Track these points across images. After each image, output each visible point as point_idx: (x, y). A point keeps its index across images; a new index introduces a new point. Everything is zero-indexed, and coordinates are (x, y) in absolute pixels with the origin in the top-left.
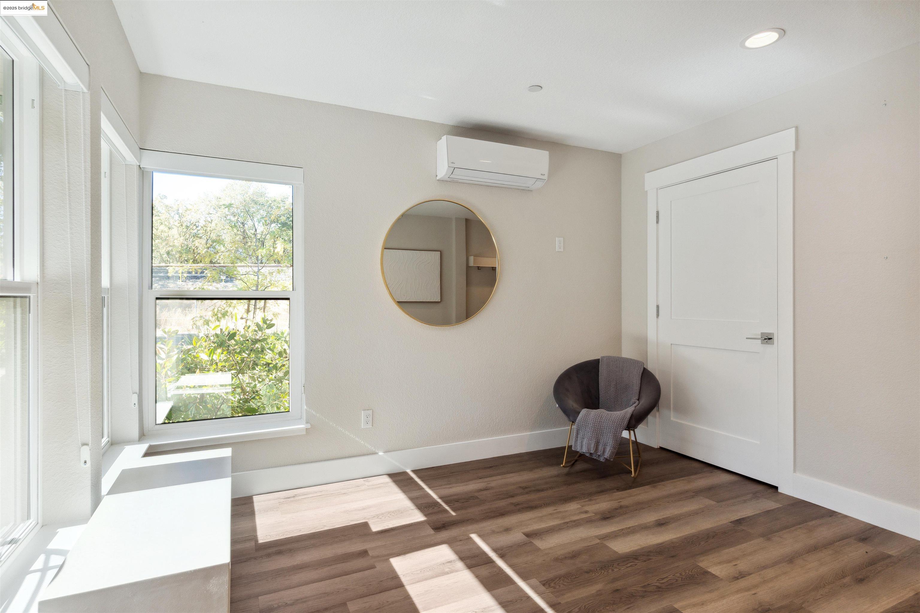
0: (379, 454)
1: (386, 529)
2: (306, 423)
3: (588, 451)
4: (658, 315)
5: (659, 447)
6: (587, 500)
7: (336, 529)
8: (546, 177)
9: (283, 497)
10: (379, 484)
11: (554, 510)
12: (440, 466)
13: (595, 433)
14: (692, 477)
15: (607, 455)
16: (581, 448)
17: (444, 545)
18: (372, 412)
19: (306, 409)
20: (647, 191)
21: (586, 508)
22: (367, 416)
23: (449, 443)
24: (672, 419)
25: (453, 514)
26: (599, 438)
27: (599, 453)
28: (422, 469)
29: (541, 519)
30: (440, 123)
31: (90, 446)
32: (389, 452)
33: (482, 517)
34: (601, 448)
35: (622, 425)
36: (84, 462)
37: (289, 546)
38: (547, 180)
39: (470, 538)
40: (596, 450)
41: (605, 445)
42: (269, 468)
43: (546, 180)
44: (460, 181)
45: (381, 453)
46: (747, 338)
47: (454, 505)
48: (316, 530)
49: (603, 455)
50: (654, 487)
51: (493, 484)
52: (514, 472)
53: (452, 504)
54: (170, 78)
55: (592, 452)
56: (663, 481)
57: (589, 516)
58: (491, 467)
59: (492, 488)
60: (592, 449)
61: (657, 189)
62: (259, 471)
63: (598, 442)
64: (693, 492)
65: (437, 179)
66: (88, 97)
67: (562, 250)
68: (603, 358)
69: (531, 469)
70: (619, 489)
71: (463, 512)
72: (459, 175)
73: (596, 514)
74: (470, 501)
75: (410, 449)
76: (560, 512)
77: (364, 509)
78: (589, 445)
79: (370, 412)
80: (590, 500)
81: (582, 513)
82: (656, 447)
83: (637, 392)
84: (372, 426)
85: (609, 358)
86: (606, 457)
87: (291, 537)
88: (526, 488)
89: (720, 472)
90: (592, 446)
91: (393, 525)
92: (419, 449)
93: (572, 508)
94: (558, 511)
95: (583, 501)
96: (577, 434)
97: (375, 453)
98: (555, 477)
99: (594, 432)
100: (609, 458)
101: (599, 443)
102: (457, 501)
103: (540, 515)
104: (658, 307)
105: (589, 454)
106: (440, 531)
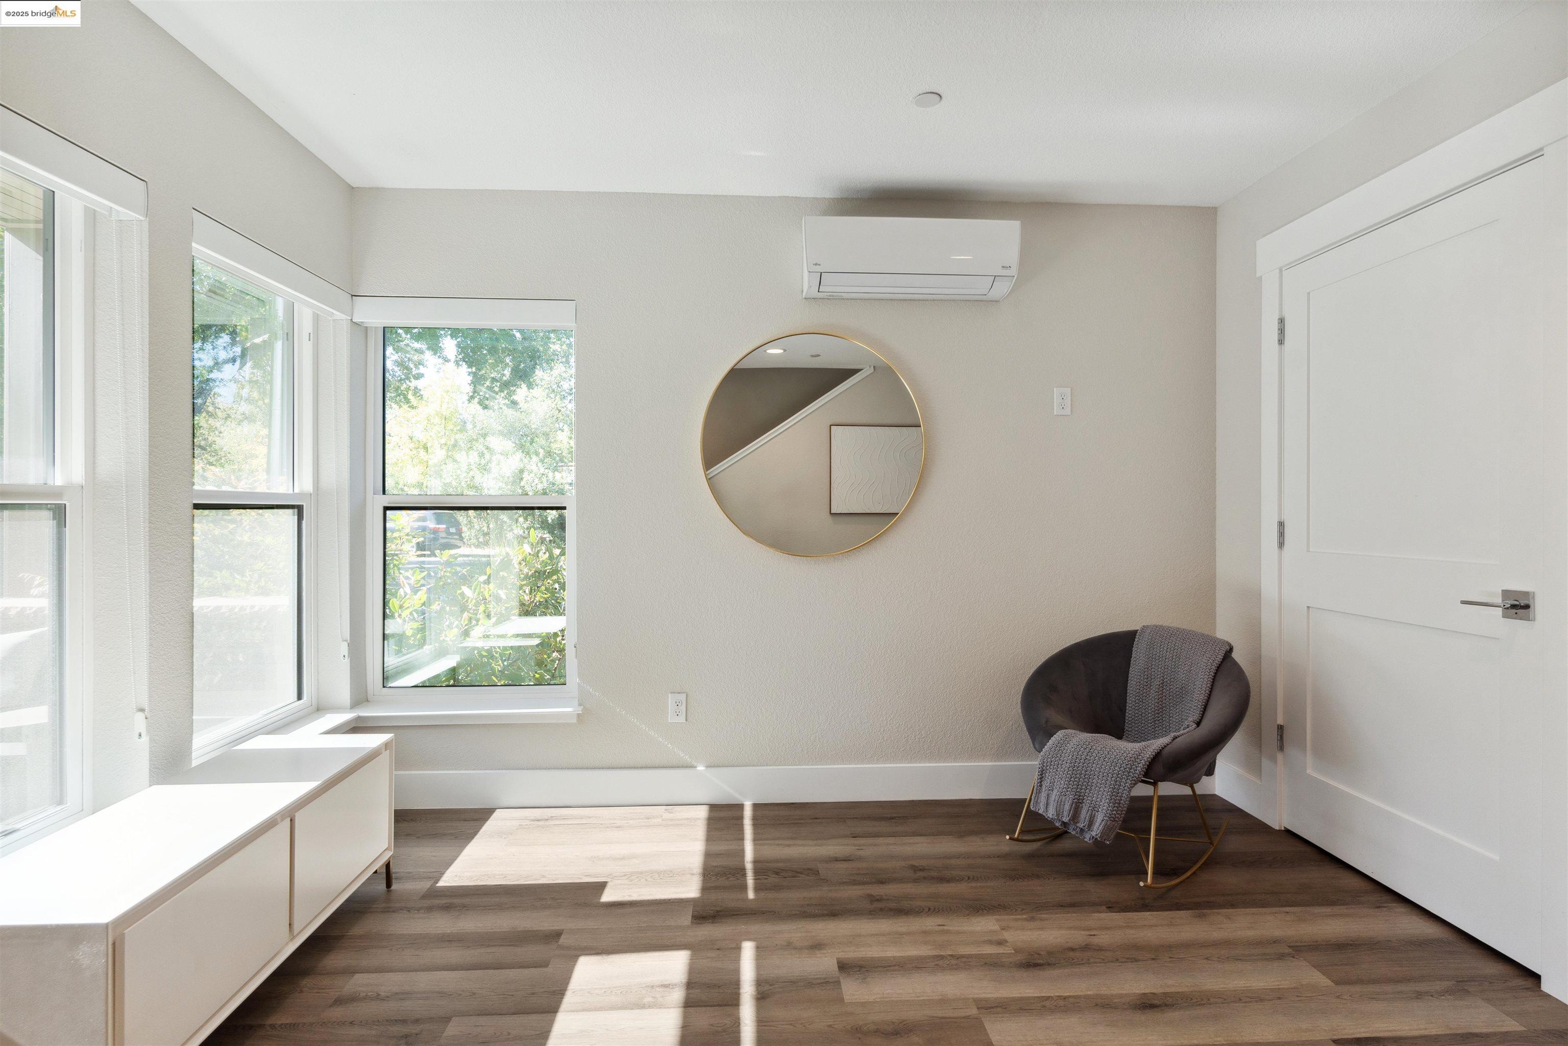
0: (698, 768)
1: (623, 901)
2: (579, 705)
3: (1058, 815)
4: (1281, 544)
5: (1283, 829)
6: (1024, 917)
7: (554, 885)
8: (1014, 271)
9: (533, 818)
10: (682, 819)
11: (939, 925)
12: (807, 803)
13: (1075, 783)
14: (1318, 910)
15: (1097, 830)
16: (1046, 809)
17: (686, 951)
18: (685, 696)
19: (578, 683)
20: (1261, 277)
21: (1006, 935)
22: (678, 702)
23: (826, 765)
24: (1308, 771)
25: (751, 895)
26: (1082, 794)
27: (1081, 825)
28: (771, 804)
29: (897, 938)
30: (810, 198)
31: (146, 713)
32: (714, 766)
33: (794, 912)
34: (1084, 814)
35: (1131, 774)
36: (138, 735)
37: (466, 901)
38: (1016, 276)
39: (738, 949)
40: (1075, 817)
41: (1094, 809)
42: (523, 769)
43: (1015, 278)
44: (845, 296)
45: (701, 768)
46: (1463, 602)
47: (766, 879)
48: (525, 881)
49: (1089, 830)
50: (1201, 916)
51: (867, 852)
52: (925, 835)
53: (763, 877)
54: (388, 189)
55: (1066, 819)
56: (1233, 906)
57: (1001, 952)
58: (892, 818)
59: (860, 859)
60: (1065, 813)
61: (1281, 271)
62: (507, 771)
63: (1081, 801)
64: (1289, 946)
65: (803, 297)
66: (146, 225)
67: (1068, 411)
68: (1145, 628)
69: (961, 835)
70: (1111, 907)
71: (771, 895)
72: (832, 285)
73: (1017, 951)
74: (799, 877)
75: (753, 766)
76: (948, 932)
77: (623, 858)
78: (1060, 804)
79: (683, 697)
80: (1032, 919)
81: (990, 942)
82: (1277, 828)
83: (1199, 706)
84: (686, 720)
85: (1158, 630)
86: (1094, 834)
87: (482, 886)
88: (922, 869)
89: (1403, 910)
90: (1067, 807)
91: (639, 895)
92: (768, 767)
93: (978, 928)
94: (945, 928)
95: (1014, 917)
96: (1041, 778)
97: (693, 767)
98: (998, 857)
99: (1072, 779)
100: (1099, 837)
101: (1081, 803)
102: (777, 873)
103: (904, 929)
104: (1281, 524)
105: (1060, 823)
106: (700, 923)
